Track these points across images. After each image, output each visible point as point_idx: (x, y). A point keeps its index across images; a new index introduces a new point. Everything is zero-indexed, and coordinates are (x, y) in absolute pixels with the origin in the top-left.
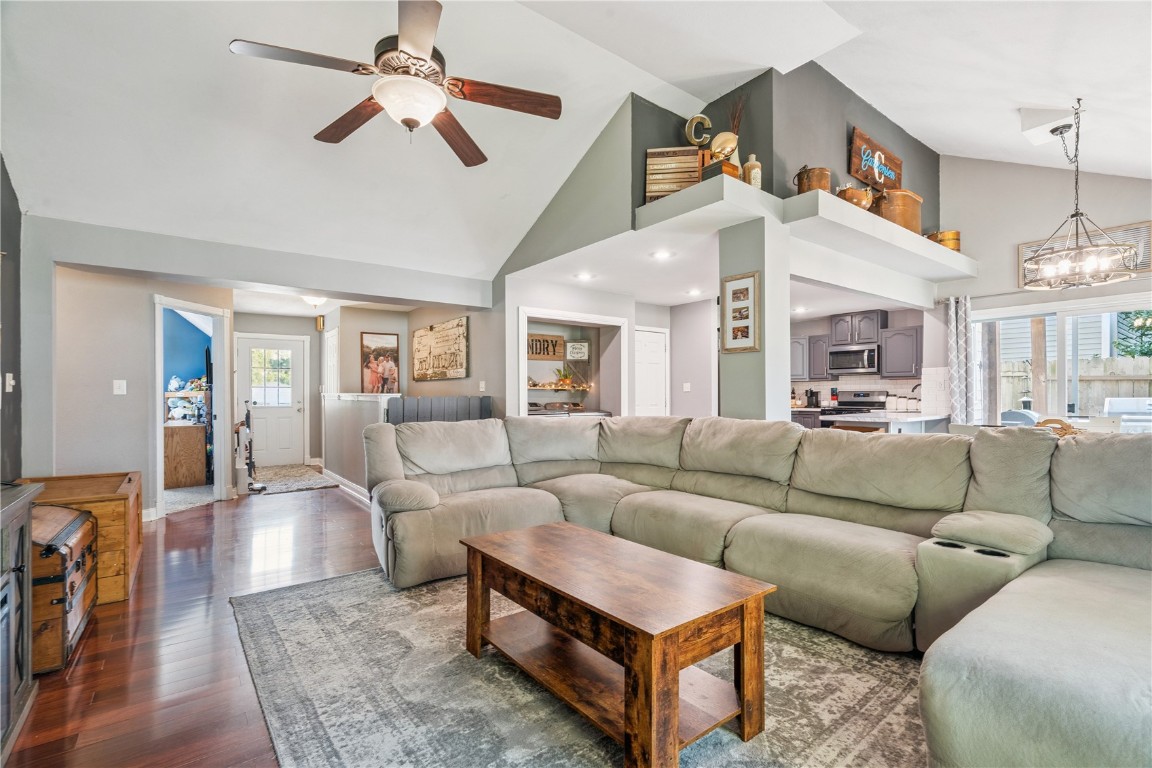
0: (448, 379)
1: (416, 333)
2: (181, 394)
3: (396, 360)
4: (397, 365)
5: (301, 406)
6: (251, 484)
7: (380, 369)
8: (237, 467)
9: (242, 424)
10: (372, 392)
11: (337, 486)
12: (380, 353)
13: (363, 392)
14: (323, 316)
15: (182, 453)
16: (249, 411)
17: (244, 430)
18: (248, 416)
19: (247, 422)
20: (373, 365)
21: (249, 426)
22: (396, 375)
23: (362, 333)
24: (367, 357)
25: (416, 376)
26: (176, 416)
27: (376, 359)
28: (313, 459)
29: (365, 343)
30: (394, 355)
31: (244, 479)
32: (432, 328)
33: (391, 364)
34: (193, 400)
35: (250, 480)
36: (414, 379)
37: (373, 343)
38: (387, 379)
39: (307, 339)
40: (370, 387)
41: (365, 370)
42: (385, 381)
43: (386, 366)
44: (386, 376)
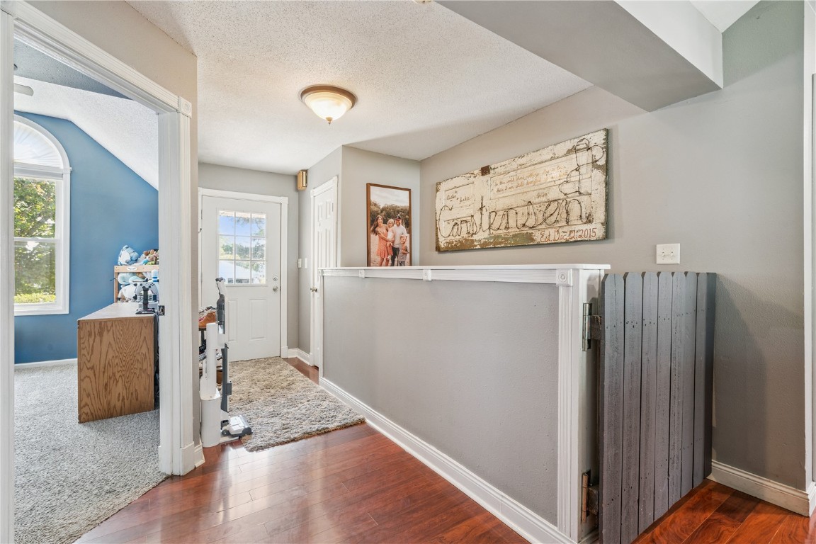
0: (539, 245)
1: (443, 187)
2: (134, 268)
3: (408, 224)
4: (410, 232)
5: (276, 284)
6: (225, 422)
7: (390, 237)
8: (202, 397)
9: (210, 318)
10: (381, 265)
11: (362, 422)
12: (392, 214)
13: (369, 265)
14: (306, 171)
15: (117, 361)
16: (222, 296)
17: (212, 327)
18: (221, 305)
19: (218, 314)
20: (381, 229)
21: (221, 323)
22: (407, 244)
23: (369, 185)
24: (375, 218)
25: (442, 245)
26: (127, 296)
27: (385, 222)
28: (291, 350)
29: (373, 198)
30: (404, 217)
31: (214, 415)
32: (485, 171)
33: (402, 228)
34: (148, 276)
35: (223, 416)
36: (438, 249)
37: (383, 199)
38: (398, 249)
39: (285, 200)
40: (379, 259)
41: (373, 236)
42: (395, 251)
43: (396, 231)
44: (396, 246)
